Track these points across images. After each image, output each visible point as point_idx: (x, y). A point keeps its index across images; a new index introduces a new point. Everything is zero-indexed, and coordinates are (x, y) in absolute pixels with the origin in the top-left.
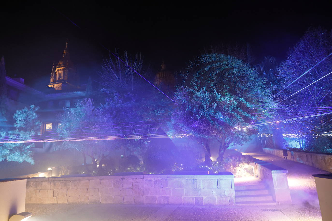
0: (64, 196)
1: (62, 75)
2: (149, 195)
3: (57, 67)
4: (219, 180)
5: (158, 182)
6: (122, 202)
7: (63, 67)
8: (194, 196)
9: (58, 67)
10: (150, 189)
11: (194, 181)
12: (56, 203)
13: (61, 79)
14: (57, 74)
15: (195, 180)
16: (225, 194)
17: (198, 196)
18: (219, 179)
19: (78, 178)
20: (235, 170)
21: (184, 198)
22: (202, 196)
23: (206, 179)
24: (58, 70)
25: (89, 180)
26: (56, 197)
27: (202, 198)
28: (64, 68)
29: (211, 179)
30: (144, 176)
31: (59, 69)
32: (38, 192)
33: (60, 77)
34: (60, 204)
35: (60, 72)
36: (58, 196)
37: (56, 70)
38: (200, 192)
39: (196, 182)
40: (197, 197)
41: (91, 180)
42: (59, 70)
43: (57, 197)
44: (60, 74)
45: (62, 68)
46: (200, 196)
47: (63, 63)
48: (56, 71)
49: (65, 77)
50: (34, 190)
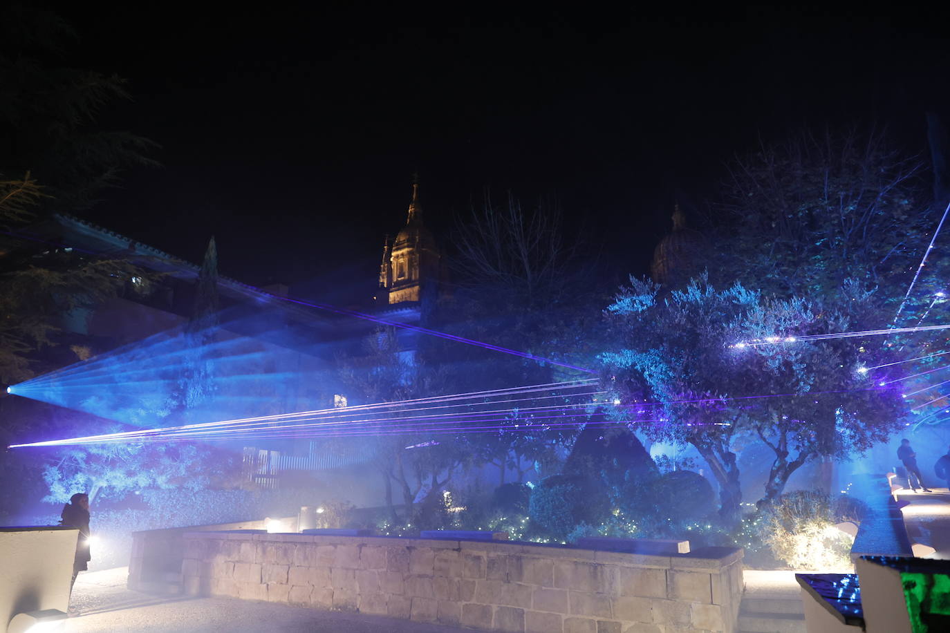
0: (282, 583)
1: (406, 269)
2: (473, 601)
3: (394, 248)
4: (672, 572)
5: (496, 565)
6: (408, 616)
7: (408, 247)
8: (597, 619)
9: (397, 250)
10: (477, 581)
11: (595, 568)
12: (265, 599)
13: (403, 278)
14: (394, 266)
15: (599, 568)
16: (689, 622)
17: (607, 620)
18: (671, 569)
19: (311, 537)
20: (791, 545)
21: (566, 620)
22: (618, 621)
23: (632, 565)
24: (397, 257)
25: (335, 545)
26: (265, 585)
27: (620, 625)
28: (411, 249)
29: (646, 567)
30: (462, 542)
31: (399, 252)
32: (232, 568)
33: (401, 274)
34: (272, 603)
35: (401, 260)
36: (269, 583)
37: (391, 256)
38: (614, 606)
39: (602, 572)
40: (604, 622)
41: (339, 546)
42: (399, 257)
43: (268, 585)
44: (401, 267)
45: (405, 251)
46: (613, 620)
47: (407, 237)
48: (392, 260)
49: (413, 272)
50: (225, 562)
